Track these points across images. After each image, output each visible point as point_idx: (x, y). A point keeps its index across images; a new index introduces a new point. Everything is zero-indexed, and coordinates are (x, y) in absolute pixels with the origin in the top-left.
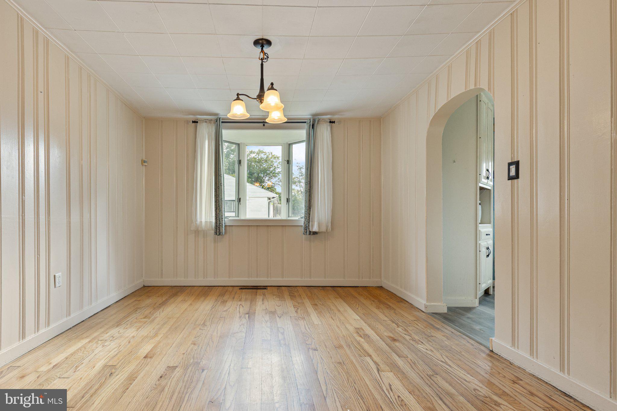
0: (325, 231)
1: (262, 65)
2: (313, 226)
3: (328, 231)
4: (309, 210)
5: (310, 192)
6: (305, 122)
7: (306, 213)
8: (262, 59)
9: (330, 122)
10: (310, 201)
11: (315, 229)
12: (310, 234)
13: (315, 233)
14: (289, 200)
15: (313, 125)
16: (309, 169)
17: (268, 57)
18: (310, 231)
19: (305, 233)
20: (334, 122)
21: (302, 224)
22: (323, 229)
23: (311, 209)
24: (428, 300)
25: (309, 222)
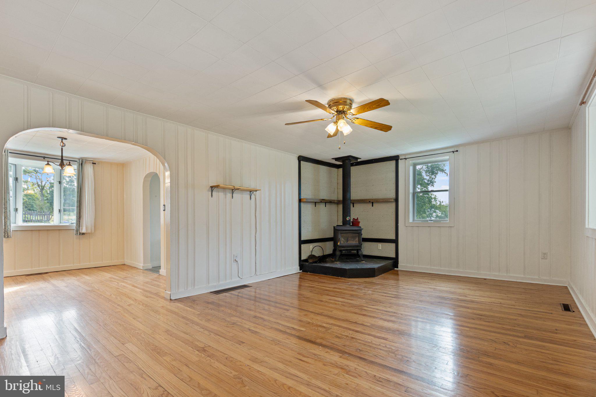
0: (90, 232)
1: (62, 149)
2: (82, 229)
3: (92, 232)
4: (79, 219)
5: (80, 207)
6: (76, 161)
7: (77, 221)
8: (62, 146)
9: (93, 163)
10: (80, 213)
11: (84, 231)
12: (80, 234)
13: (83, 234)
14: (60, 211)
15: (82, 164)
16: (79, 192)
17: (65, 145)
18: (80, 233)
19: (76, 234)
20: (95, 164)
21: (75, 228)
22: (89, 231)
23: (81, 219)
24: (144, 264)
25: (79, 227)
